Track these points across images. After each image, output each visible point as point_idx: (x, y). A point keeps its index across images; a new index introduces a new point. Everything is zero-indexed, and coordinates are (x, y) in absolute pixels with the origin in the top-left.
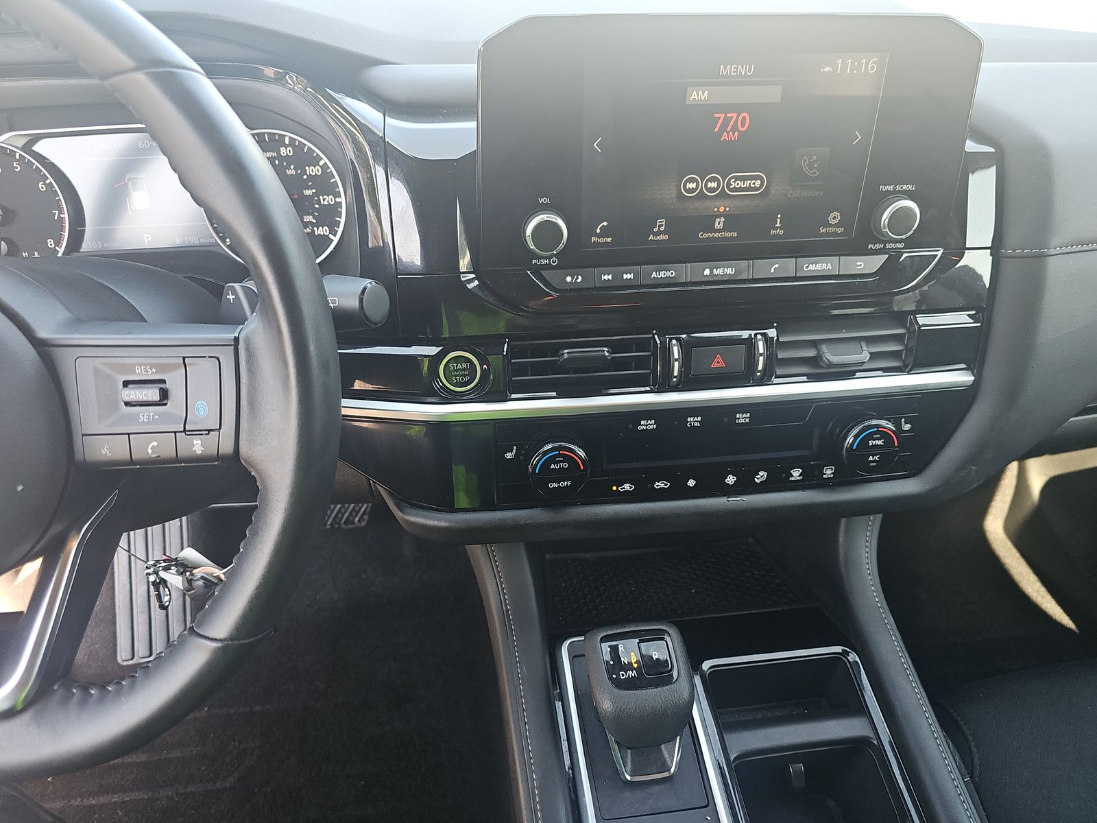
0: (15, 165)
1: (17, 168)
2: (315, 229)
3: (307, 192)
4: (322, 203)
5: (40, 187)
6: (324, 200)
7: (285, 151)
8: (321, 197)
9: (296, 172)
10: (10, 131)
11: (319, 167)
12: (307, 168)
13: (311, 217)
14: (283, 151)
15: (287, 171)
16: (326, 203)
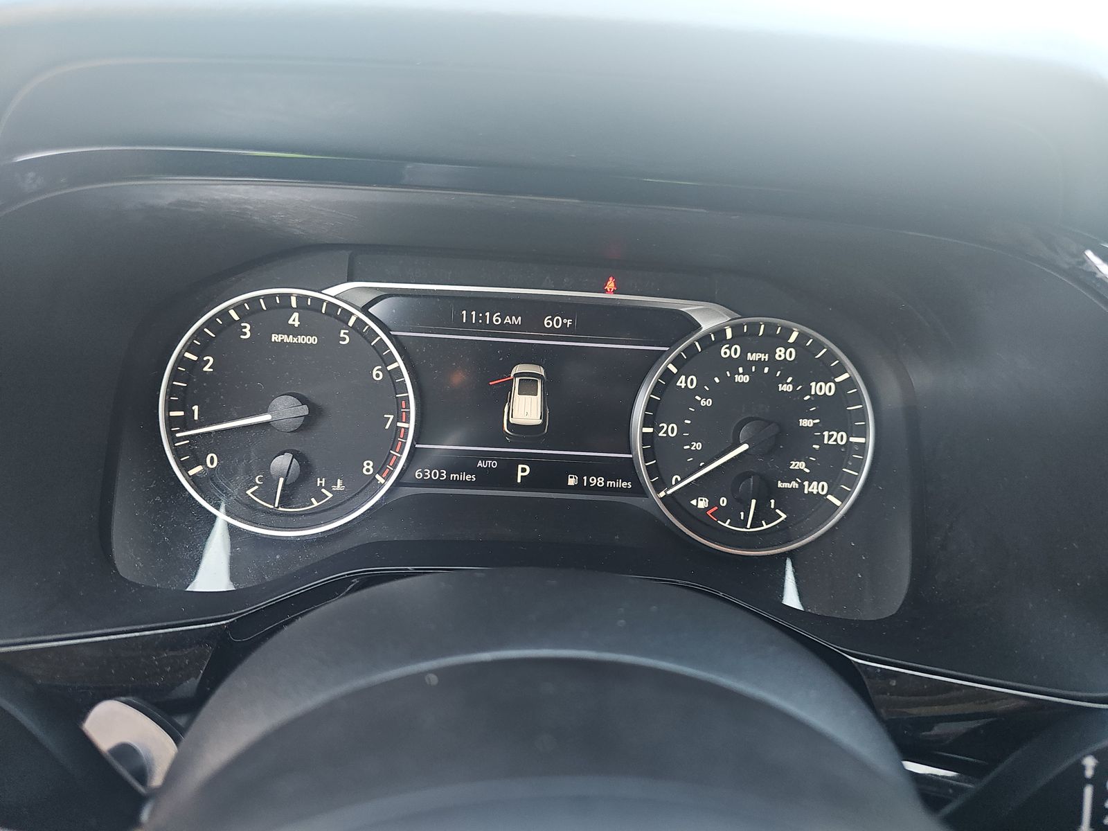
0: (342, 335)
1: (344, 339)
2: (806, 483)
3: (805, 423)
4: (826, 442)
5: (375, 373)
6: (830, 437)
7: (782, 354)
8: (826, 433)
9: (795, 387)
10: (350, 280)
11: (833, 385)
12: (813, 384)
13: (804, 463)
14: (780, 353)
15: (780, 385)
16: (831, 442)
